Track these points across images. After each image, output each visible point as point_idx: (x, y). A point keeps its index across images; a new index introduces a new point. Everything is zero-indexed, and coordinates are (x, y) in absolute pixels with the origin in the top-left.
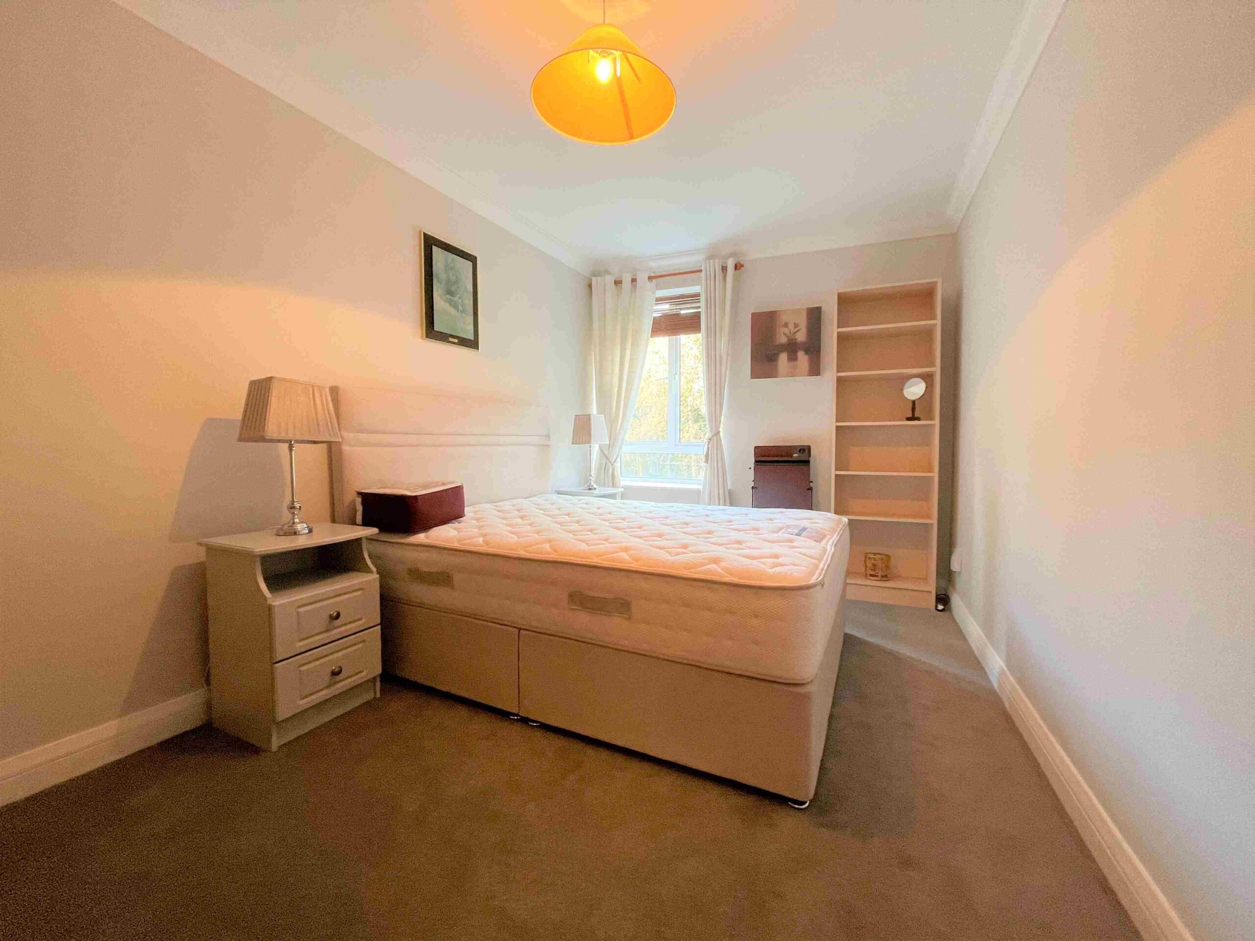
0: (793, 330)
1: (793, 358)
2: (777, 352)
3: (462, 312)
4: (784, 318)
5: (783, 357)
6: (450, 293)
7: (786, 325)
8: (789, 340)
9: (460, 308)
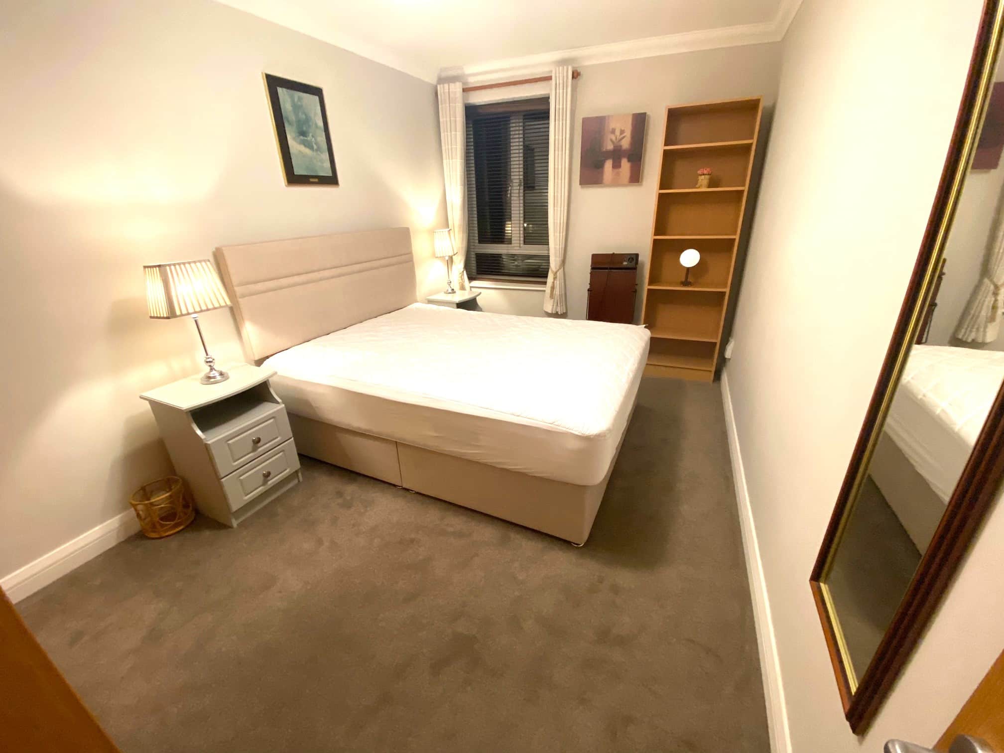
0: (619, 137)
1: (617, 165)
2: (603, 159)
3: (317, 150)
4: (612, 125)
5: (608, 165)
6: (303, 133)
7: (613, 131)
8: (614, 147)
9: (315, 147)
